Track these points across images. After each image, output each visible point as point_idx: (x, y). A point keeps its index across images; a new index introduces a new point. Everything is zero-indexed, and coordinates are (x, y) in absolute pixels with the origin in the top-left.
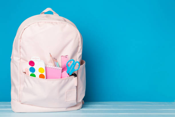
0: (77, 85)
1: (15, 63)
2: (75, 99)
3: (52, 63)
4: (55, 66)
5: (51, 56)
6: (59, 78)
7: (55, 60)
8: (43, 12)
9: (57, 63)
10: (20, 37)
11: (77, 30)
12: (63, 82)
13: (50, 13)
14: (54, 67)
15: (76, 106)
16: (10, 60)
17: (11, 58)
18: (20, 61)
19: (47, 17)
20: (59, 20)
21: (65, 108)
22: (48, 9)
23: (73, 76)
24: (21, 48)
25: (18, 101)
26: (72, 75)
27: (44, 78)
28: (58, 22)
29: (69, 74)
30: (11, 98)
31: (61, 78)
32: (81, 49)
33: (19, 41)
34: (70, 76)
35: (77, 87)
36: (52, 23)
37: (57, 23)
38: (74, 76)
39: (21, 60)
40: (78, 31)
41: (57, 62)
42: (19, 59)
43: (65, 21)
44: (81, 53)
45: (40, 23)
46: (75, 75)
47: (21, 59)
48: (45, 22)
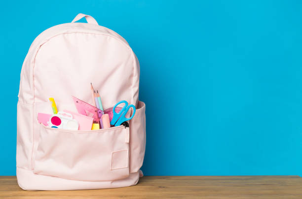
0: (128, 142)
2: (127, 165)
5: (93, 88)
7: (95, 94)
10: (32, 60)
11: (129, 47)
15: (128, 179)
18: (33, 101)
19: (79, 26)
21: (110, 182)
23: (122, 125)
24: (35, 78)
25: (29, 169)
33: (32, 66)
35: (129, 144)
38: (124, 125)
39: (36, 98)
40: (131, 50)
42: (32, 97)
45: (66, 35)
46: (126, 124)
47: (34, 97)
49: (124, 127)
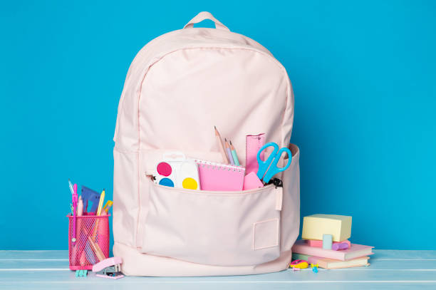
0: (280, 209)
1: (125, 152)
2: (277, 243)
3: (219, 151)
4: (229, 162)
5: (218, 133)
6: (239, 190)
7: (227, 143)
8: (191, 22)
9: (233, 152)
10: (137, 87)
12: (248, 198)
13: (207, 24)
14: (224, 166)
15: (277, 261)
16: (112, 144)
17: (115, 139)
18: (137, 148)
19: (202, 34)
20: (235, 42)
21: (253, 267)
22: (203, 16)
23: (272, 185)
24: (140, 114)
25: (133, 247)
26: (271, 182)
27: (195, 188)
28: (232, 46)
29: (262, 180)
30: (115, 240)
31: (243, 189)
32: (290, 117)
33: (136, 95)
34: (266, 184)
35: (281, 213)
36: (218, 50)
37: (230, 50)
38: (275, 184)
39: (141, 144)
41: (233, 149)
42: (136, 141)
43: (248, 43)
44: (289, 127)
45: (187, 51)
46: (276, 182)
47: (139, 141)
48: (202, 48)
49: (275, 187)
